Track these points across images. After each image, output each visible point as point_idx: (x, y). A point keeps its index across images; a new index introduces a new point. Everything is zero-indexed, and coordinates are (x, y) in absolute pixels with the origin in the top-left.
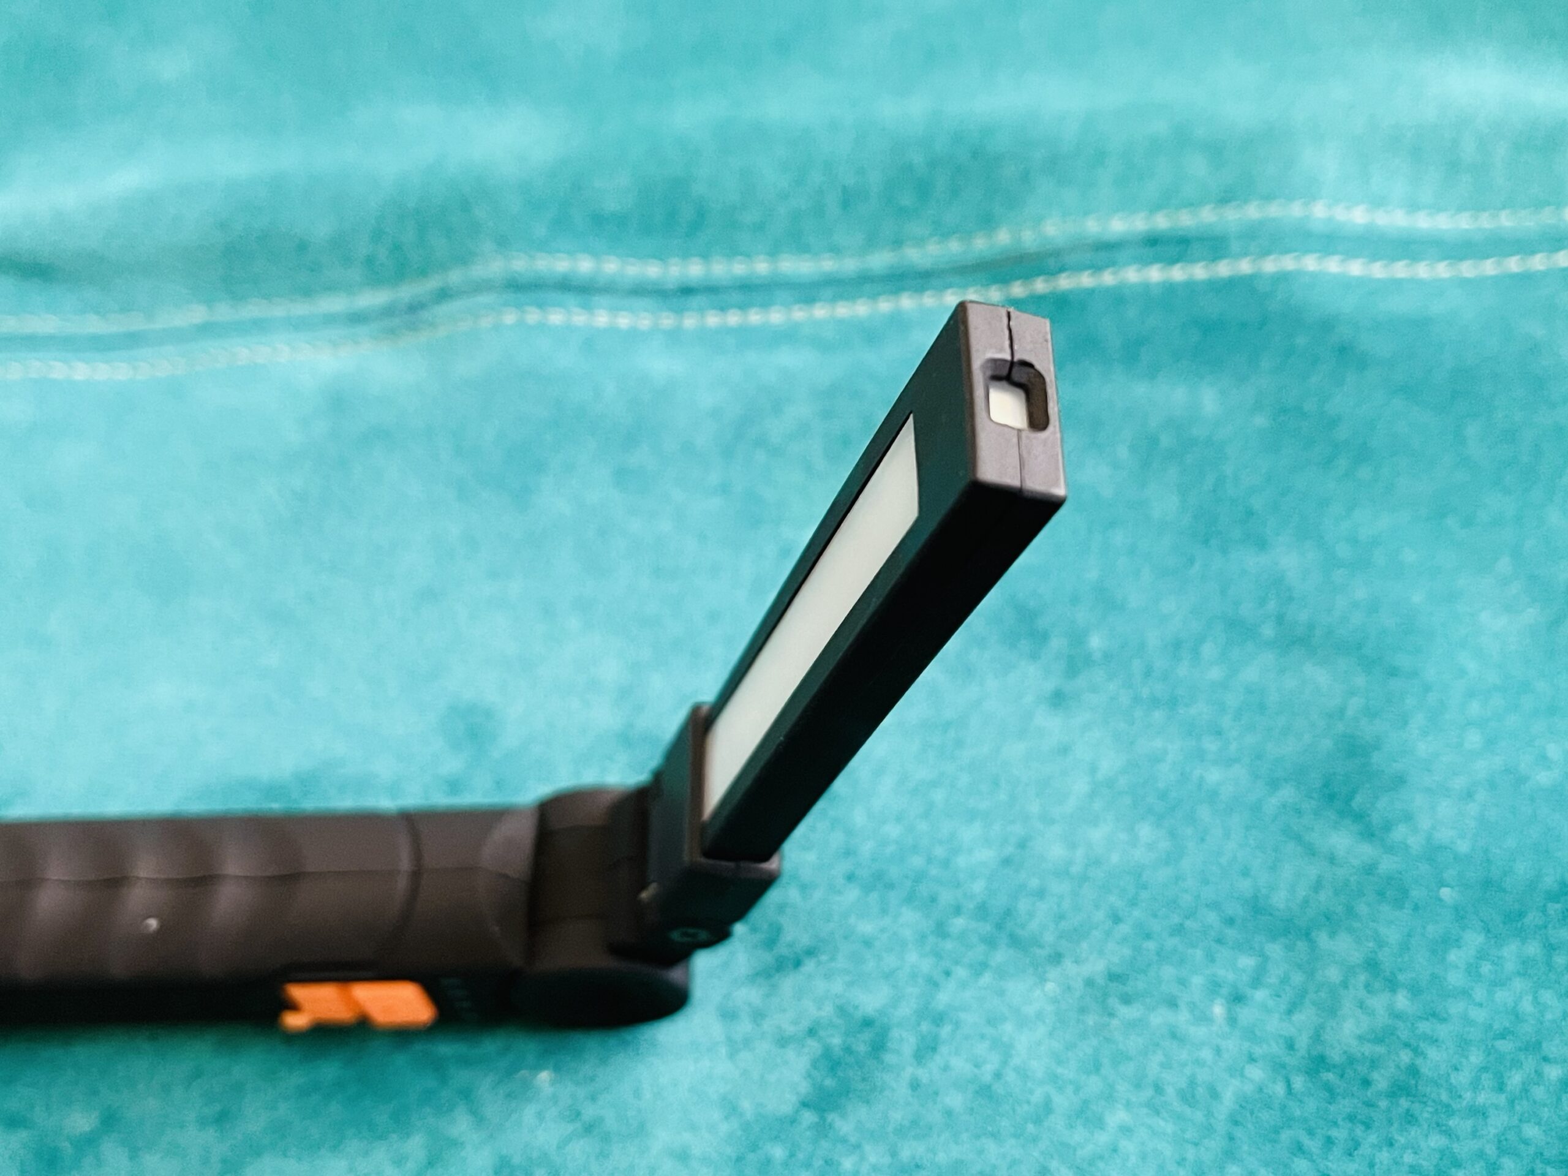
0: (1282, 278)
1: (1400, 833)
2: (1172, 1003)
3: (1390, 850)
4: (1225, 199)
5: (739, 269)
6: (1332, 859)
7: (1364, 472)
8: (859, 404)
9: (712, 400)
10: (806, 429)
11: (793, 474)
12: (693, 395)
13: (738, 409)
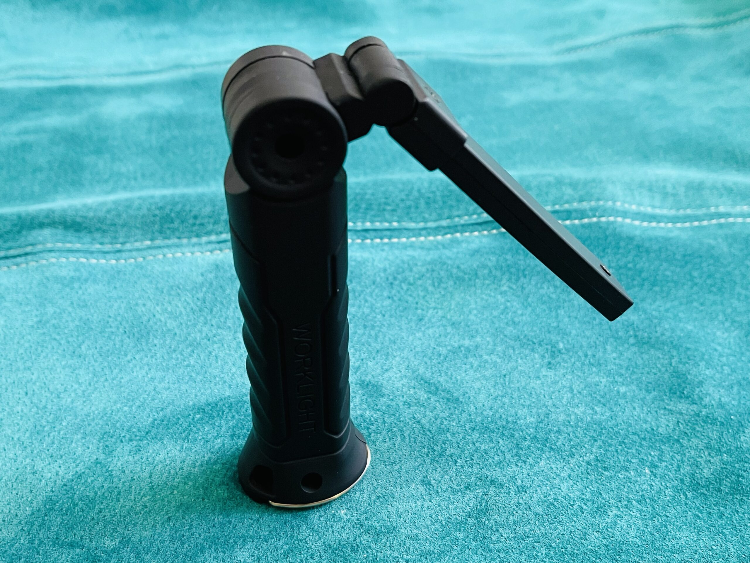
0: (609, 223)
1: (707, 400)
2: (627, 470)
3: (705, 406)
4: (581, 200)
5: (386, 225)
6: (681, 414)
7: (657, 289)
8: (445, 267)
9: (381, 266)
10: (423, 276)
11: (420, 292)
12: (373, 264)
13: (393, 269)
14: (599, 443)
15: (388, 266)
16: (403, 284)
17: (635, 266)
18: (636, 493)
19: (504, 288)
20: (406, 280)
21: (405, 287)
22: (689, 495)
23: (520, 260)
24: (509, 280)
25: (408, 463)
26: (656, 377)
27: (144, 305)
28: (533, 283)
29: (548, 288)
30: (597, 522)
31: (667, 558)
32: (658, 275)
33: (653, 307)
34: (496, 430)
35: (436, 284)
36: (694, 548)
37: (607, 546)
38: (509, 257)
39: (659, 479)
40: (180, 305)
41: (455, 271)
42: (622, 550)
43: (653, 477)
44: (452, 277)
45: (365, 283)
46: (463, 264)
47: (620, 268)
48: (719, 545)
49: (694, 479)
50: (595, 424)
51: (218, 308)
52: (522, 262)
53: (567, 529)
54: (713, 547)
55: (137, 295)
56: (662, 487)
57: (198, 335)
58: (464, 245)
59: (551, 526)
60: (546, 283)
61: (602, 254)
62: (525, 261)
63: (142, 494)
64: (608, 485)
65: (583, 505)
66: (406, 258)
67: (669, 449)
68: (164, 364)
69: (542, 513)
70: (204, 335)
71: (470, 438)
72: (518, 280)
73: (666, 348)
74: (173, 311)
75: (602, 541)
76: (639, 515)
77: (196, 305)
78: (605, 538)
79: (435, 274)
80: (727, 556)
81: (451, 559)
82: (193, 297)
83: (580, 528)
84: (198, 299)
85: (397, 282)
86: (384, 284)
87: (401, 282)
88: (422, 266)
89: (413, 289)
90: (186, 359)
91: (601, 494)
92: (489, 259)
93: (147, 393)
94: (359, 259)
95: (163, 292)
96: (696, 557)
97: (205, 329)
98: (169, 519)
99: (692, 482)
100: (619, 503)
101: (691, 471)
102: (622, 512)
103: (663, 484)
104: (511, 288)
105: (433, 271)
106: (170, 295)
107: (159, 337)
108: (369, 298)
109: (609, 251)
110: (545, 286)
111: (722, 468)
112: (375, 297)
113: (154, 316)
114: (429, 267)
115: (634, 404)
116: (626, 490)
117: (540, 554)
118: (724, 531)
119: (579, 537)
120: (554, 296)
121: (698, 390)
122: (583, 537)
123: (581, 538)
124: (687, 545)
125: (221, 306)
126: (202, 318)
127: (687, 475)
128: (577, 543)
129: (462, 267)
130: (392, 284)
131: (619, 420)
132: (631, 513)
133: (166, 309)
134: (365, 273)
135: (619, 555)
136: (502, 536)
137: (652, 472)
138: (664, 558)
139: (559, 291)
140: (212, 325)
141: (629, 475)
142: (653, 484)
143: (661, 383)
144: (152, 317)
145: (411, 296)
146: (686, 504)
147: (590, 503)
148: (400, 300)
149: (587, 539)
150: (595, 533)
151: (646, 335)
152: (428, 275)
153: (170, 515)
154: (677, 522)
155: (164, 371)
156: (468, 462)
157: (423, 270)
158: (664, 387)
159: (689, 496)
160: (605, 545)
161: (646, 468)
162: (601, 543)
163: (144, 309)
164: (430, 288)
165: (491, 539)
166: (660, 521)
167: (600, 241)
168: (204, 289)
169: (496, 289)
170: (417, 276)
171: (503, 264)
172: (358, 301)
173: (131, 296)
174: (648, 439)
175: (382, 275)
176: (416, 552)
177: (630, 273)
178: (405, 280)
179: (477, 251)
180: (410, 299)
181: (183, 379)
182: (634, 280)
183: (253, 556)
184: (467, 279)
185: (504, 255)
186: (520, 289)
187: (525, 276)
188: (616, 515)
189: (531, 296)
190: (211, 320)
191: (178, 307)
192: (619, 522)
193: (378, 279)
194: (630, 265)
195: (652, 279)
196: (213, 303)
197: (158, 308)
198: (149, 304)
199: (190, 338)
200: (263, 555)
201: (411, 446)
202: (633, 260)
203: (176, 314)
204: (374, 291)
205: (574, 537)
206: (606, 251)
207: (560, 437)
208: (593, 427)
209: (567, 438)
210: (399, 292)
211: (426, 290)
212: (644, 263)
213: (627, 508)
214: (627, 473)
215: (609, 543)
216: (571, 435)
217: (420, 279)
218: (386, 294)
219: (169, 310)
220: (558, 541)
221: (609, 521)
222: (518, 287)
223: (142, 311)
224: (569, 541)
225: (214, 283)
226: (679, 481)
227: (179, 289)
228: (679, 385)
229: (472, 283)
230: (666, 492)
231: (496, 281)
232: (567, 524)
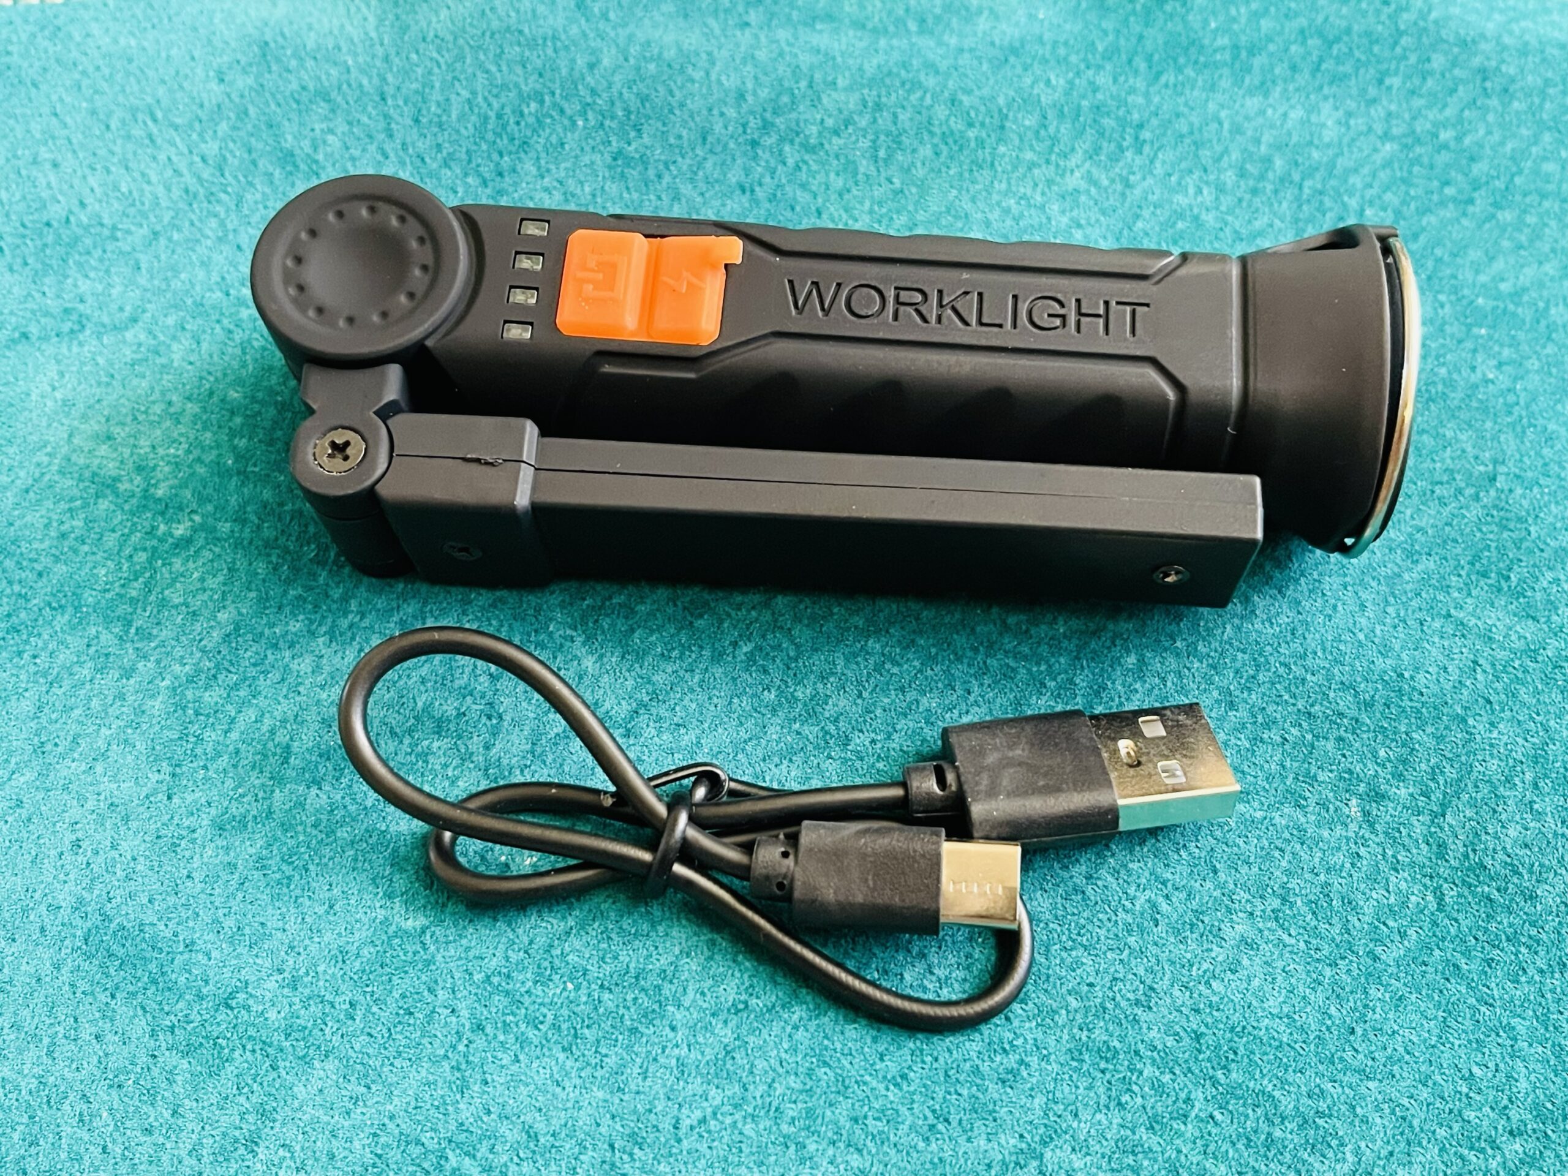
8: (914, 98)
9: (730, 82)
10: (847, 123)
11: (832, 175)
12: (707, 74)
13: (764, 93)
14: (1242, 713)
15: (750, 85)
16: (787, 148)
17: (1459, 139)
18: (1307, 876)
19: (1075, 181)
20: (798, 134)
21: (791, 154)
22: (1450, 895)
23: (1132, 91)
24: (1092, 154)
25: (720, 730)
26: (1446, 512)
27: (55, 165)
28: (1159, 170)
29: (1199, 191)
30: (1189, 956)
31: (1347, 1090)
32: (1520, 172)
33: (1483, 278)
34: (969, 654)
35: (882, 153)
36: (1423, 1069)
37: (1198, 1037)
38: (1103, 79)
39: (1381, 838)
40: (154, 179)
41: (941, 112)
42: (1235, 1053)
43: (1365, 832)
44: (932, 134)
45: (680, 137)
46: (969, 92)
47: (1418, 141)
48: (1491, 1065)
49: (1474, 851)
50: (1244, 652)
51: (258, 196)
52: (1140, 100)
53: (1106, 971)
54: (1476, 1070)
55: (36, 128)
56: (1382, 865)
57: (201, 274)
58: (983, 24)
59: (1064, 954)
60: (1196, 176)
61: (1372, 91)
62: (1147, 95)
63: (12, 765)
64: (1241, 844)
65: (1161, 899)
66: (805, 60)
67: (1431, 743)
68: (101, 361)
69: (1048, 916)
70: (215, 277)
71: (895, 670)
72: (1114, 159)
73: (1489, 424)
74: (135, 194)
75: (1189, 1021)
76: (1302, 945)
77: (200, 180)
78: (1197, 1011)
79: (884, 120)
80: (1505, 1102)
81: (789, 1029)
82: (191, 152)
83: (1141, 971)
84: (204, 159)
85: (769, 141)
86: (732, 145)
87: (782, 140)
88: (849, 89)
89: (815, 167)
90: (162, 349)
91: (1215, 872)
92: (1048, 82)
93: (49, 449)
94: (670, 54)
95: (108, 127)
96: (1424, 1094)
97: (218, 258)
98: (77, 844)
99: (1466, 856)
100: (1257, 902)
101: (1473, 823)
102: (1261, 931)
103: (1390, 853)
104: (1092, 181)
105: (878, 107)
106: (129, 137)
107: (92, 275)
108: (686, 189)
109: (1395, 81)
110: (1190, 182)
111: (1555, 834)
112: (702, 186)
113: (82, 205)
114: (870, 95)
115: (1364, 596)
116: (1284, 864)
117: (1019, 1042)
118: (1515, 1022)
119: (1131, 996)
120: (1209, 218)
121: (1549, 575)
122: (1143, 998)
123: (1137, 1002)
124: (1407, 1057)
125: (268, 190)
126: (213, 223)
127: (1460, 831)
128: (1122, 1016)
129: (966, 100)
130: (754, 144)
131: (1312, 642)
132: (1285, 937)
133: (116, 188)
134: (682, 105)
135: (1224, 1067)
136: (932, 973)
137: (1366, 814)
138: (1340, 1090)
139: (1226, 201)
140: (239, 247)
141: (1303, 820)
142: (1363, 851)
143: (1453, 535)
144: (76, 209)
145: (803, 186)
146: (1435, 924)
147: (1183, 895)
148: (773, 197)
149: (1150, 1008)
150: (1176, 992)
151: (1443, 371)
152: (863, 123)
153: (80, 835)
154: (1398, 980)
155: (99, 384)
156: (879, 745)
157: (852, 101)
158: (1459, 550)
159: (1447, 899)
160: (1195, 1032)
161: (1354, 802)
162: (1185, 1025)
163: (53, 179)
164: (864, 166)
165: (902, 978)
166: (1355, 972)
167: (1376, 49)
168: (223, 127)
169: (1050, 182)
170: (830, 122)
171: (1085, 103)
172: (652, 197)
173: (19, 132)
174: (1379, 707)
175: (731, 113)
176: (701, 1003)
177: (1444, 158)
178: (794, 133)
179: (1014, 50)
180: (803, 197)
181: (146, 412)
182: (1447, 183)
183: (280, 971)
184: (973, 144)
185: (1090, 73)
186: (1119, 187)
187: (1139, 145)
188: (1243, 940)
189: (1146, 213)
190: (235, 231)
191: (149, 183)
192: (1245, 962)
193: (718, 128)
194: (1445, 135)
195: (1499, 184)
196: (245, 177)
197: (92, 181)
198: (68, 163)
199: (176, 284)
200: (307, 974)
201: (734, 679)
202: (1460, 120)
203: (143, 204)
204: (700, 165)
205: (1118, 998)
206: (1388, 81)
207: (1138, 686)
208: (1234, 660)
209: (1156, 691)
210: (773, 172)
211: (850, 168)
212: (1489, 133)
213: (1277, 919)
214: (1299, 813)
215: (1207, 1026)
216: (1169, 684)
217: (836, 133)
218: (734, 176)
219: (124, 189)
220: (1074, 1004)
221: (1220, 959)
222: (1113, 181)
223: (49, 186)
224: (1105, 1009)
225: (252, 111)
226: (1434, 847)
227: (155, 120)
228: (1502, 551)
229: (984, 154)
230: (1393, 879)
231: (1053, 157)
232: (1109, 955)
